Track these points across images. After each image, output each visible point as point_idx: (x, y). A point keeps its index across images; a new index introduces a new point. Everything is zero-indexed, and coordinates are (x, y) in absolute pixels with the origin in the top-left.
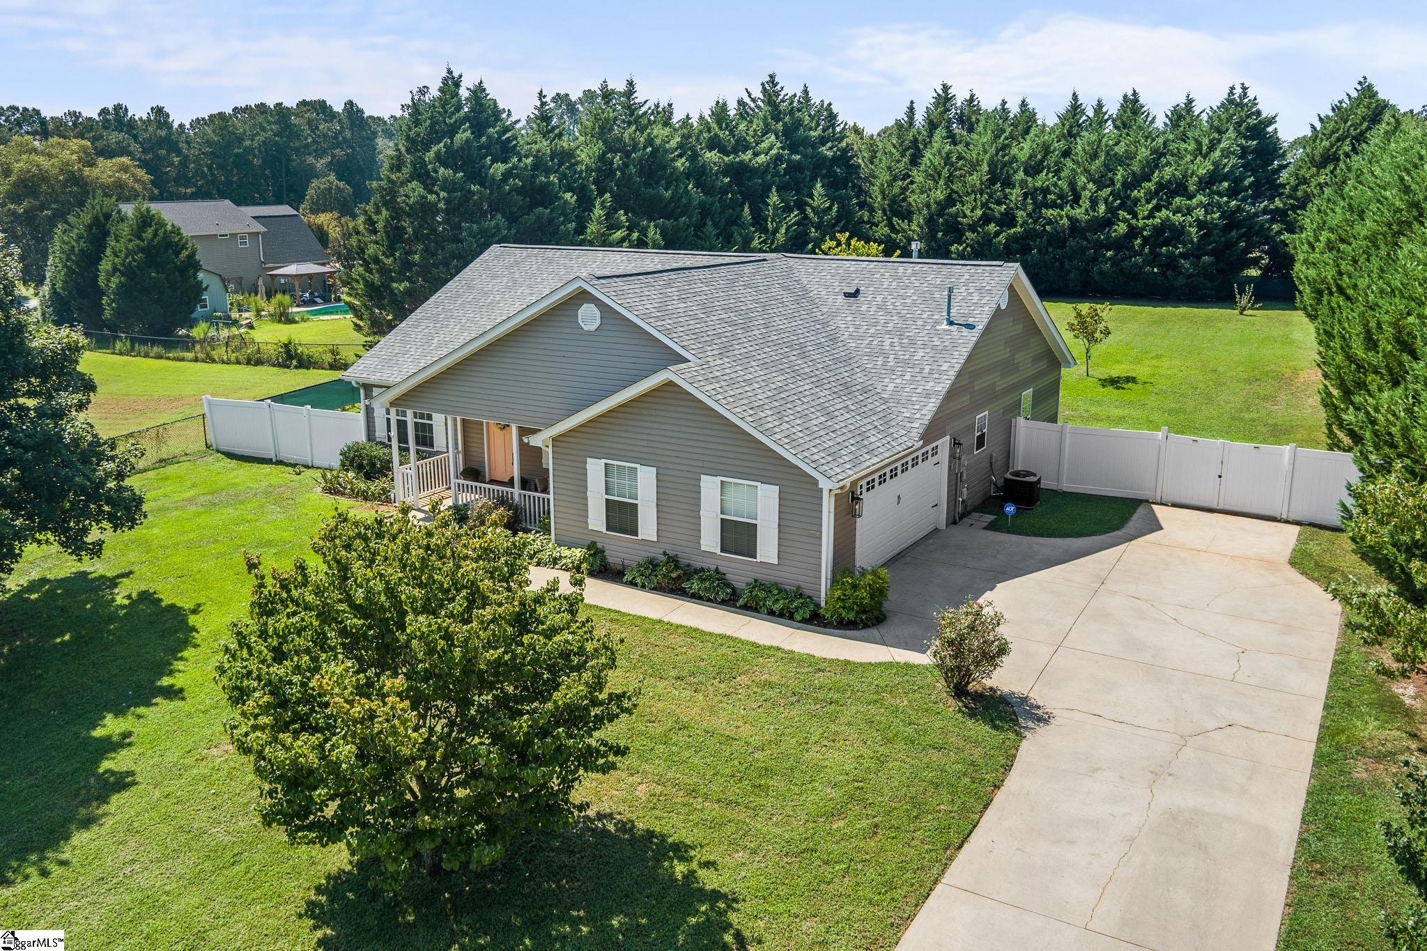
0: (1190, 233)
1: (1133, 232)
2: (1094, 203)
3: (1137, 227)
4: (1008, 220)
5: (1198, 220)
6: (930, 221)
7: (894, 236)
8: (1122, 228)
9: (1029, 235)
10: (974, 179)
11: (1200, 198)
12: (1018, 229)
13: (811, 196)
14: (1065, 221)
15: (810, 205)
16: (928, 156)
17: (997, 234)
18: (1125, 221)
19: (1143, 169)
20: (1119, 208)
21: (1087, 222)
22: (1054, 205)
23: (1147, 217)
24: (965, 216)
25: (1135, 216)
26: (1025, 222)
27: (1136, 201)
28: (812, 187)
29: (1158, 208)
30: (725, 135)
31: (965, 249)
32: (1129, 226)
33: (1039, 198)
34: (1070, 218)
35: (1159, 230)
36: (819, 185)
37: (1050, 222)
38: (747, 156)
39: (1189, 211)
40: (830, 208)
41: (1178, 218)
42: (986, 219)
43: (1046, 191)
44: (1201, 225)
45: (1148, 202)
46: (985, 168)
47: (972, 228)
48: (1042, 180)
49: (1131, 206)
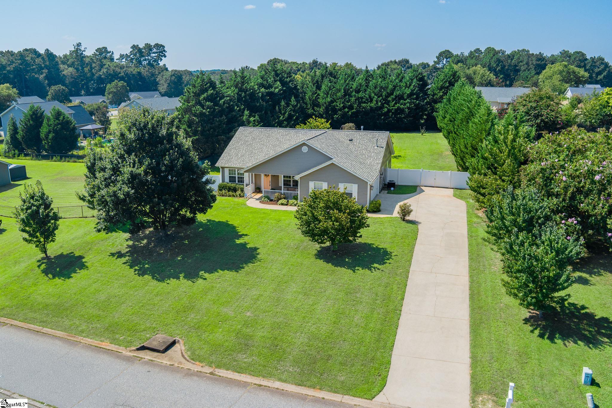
0: (406, 111)
1: (389, 111)
2: (377, 101)
3: (390, 109)
4: (351, 107)
5: (407, 107)
6: (327, 108)
7: (315, 113)
8: (386, 110)
9: (358, 112)
10: (339, 94)
11: (408, 100)
12: (354, 110)
13: (291, 101)
14: (369, 107)
15: (291, 104)
16: (323, 87)
17: (348, 112)
18: (386, 107)
19: (390, 91)
20: (385, 103)
21: (376, 108)
22: (365, 102)
23: (393, 106)
24: (337, 106)
25: (389, 106)
26: (356, 108)
27: (389, 101)
28: (291, 98)
29: (396, 103)
30: (265, 83)
31: (338, 117)
32: (388, 109)
33: (360, 100)
34: (370, 107)
35: (396, 110)
36: (293, 98)
37: (364, 108)
38: (273, 90)
39: (405, 104)
40: (297, 105)
41: (402, 106)
42: (344, 107)
43: (362, 98)
44: (409, 108)
45: (393, 101)
46: (343, 91)
47: (340, 110)
48: (360, 95)
49: (388, 103)
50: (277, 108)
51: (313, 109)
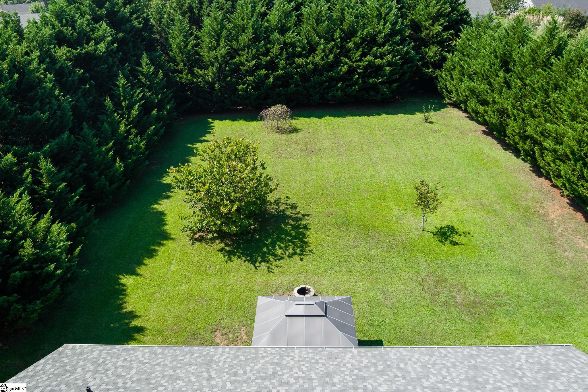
0: (386, 70)
1: (351, 71)
2: (325, 51)
3: (353, 67)
4: (272, 66)
5: (388, 61)
6: (220, 70)
7: (195, 80)
8: (345, 68)
9: (287, 77)
10: (244, 38)
11: (387, 47)
12: (280, 72)
13: (140, 65)
14: (311, 66)
15: (141, 72)
16: (207, 21)
17: (267, 76)
18: (346, 63)
19: (349, 27)
20: (341, 55)
21: (323, 66)
22: (300, 56)
23: (359, 60)
24: (243, 64)
25: (351, 60)
26: (285, 68)
27: (349, 50)
28: (140, 58)
29: (364, 55)
30: (67, 30)
31: (247, 87)
32: (349, 67)
33: (290, 51)
34: (313, 64)
35: (365, 68)
36: (145, 57)
37: (299, 66)
38: (90, 47)
39: (382, 56)
40: (156, 73)
41: (378, 61)
42: (258, 67)
43: (294, 45)
44: (391, 64)
45: (357, 49)
46: (251, 30)
47: (250, 72)
48: (290, 37)
49: (347, 53)
50: (108, 100)
51: (191, 72)
